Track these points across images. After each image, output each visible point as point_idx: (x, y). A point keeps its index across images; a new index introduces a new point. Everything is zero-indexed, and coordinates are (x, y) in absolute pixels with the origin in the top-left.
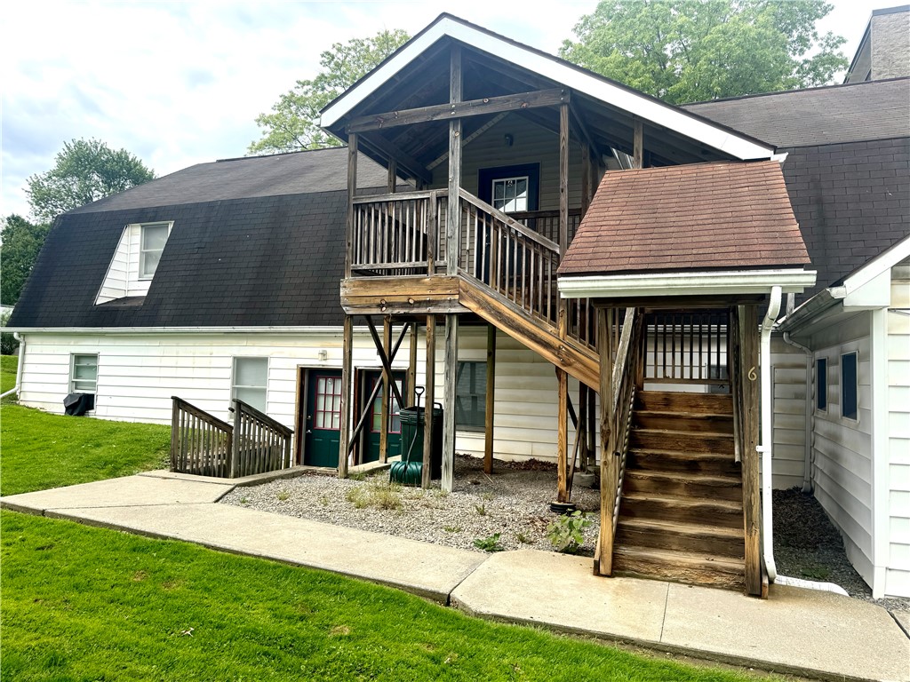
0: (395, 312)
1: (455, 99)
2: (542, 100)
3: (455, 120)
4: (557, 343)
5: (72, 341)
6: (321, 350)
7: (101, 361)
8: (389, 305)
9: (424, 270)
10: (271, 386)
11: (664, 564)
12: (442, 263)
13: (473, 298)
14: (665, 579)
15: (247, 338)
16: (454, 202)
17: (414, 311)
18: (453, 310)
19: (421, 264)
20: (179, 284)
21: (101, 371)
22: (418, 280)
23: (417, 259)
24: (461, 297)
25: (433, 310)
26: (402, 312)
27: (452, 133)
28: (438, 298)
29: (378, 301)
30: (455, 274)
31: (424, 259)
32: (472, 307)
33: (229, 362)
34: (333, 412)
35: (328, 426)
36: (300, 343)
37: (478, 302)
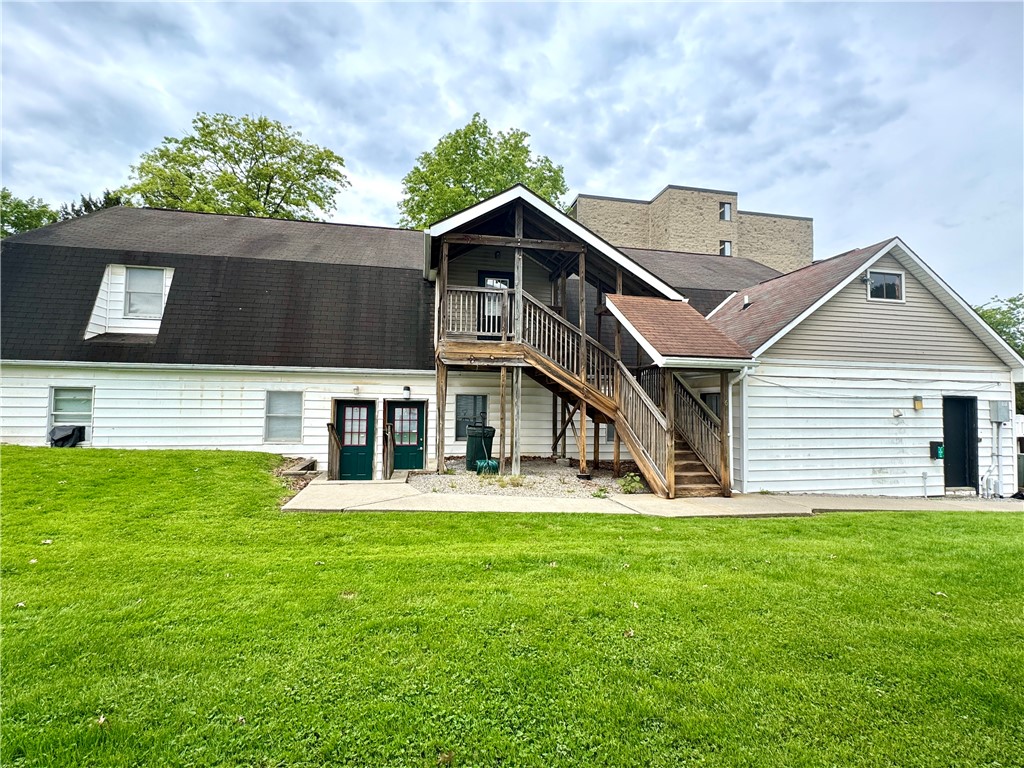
0: (482, 364)
1: (519, 236)
2: (572, 248)
3: (519, 248)
4: (582, 386)
5: (52, 375)
6: (355, 387)
7: (96, 394)
8: (476, 359)
9: (499, 338)
10: (306, 414)
11: (692, 490)
12: (511, 335)
13: (533, 358)
14: (692, 496)
15: (281, 376)
16: (518, 297)
17: (495, 364)
18: (520, 365)
19: (496, 334)
20: (197, 327)
21: (97, 404)
22: (497, 344)
23: (494, 331)
24: (526, 357)
25: (507, 364)
26: (486, 364)
27: (517, 255)
28: (510, 356)
29: (469, 356)
30: (520, 342)
31: (499, 331)
32: (533, 363)
33: (263, 395)
34: (359, 433)
35: (355, 443)
36: (333, 381)
37: (536, 361)
